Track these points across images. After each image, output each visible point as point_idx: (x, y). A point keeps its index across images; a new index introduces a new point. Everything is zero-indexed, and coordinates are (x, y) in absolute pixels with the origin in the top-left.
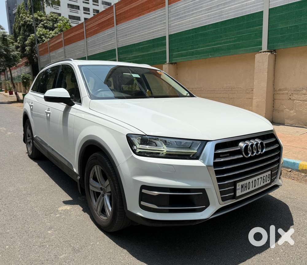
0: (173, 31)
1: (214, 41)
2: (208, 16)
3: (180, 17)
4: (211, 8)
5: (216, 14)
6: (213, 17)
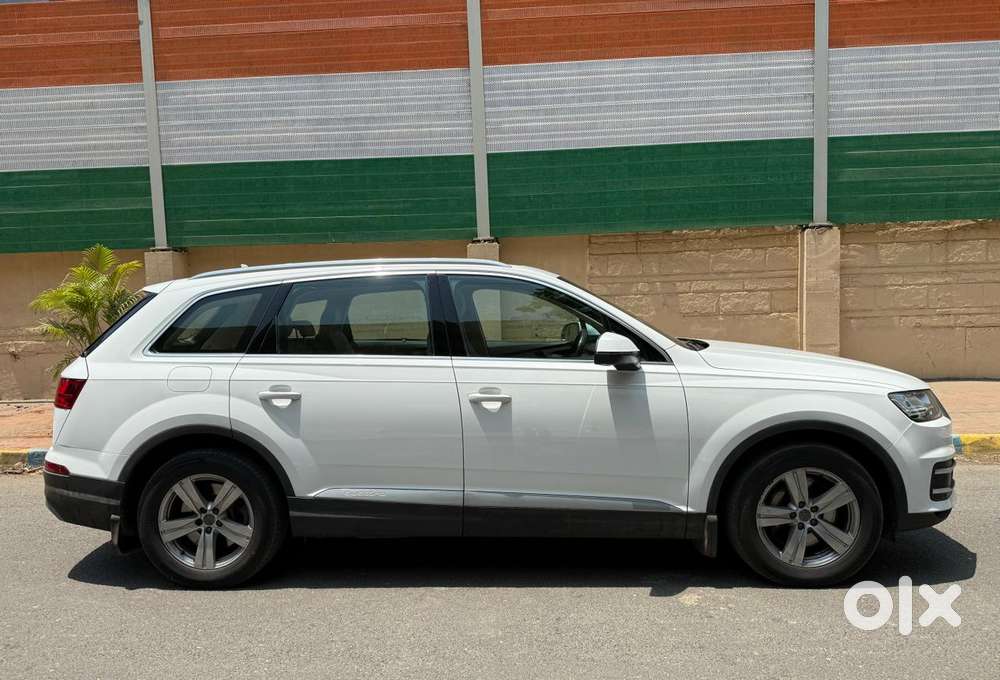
0: (180, 158)
1: (343, 204)
2: (318, 138)
3: (211, 125)
4: (326, 121)
5: (342, 138)
6: (336, 145)
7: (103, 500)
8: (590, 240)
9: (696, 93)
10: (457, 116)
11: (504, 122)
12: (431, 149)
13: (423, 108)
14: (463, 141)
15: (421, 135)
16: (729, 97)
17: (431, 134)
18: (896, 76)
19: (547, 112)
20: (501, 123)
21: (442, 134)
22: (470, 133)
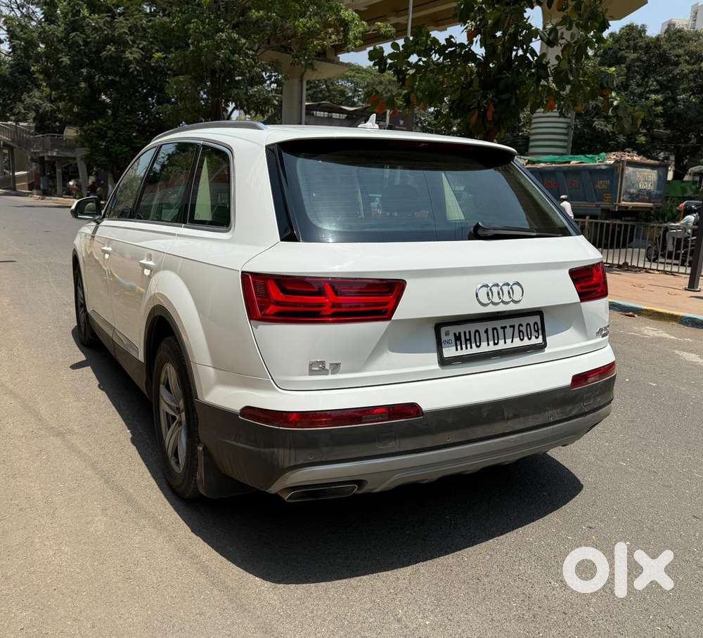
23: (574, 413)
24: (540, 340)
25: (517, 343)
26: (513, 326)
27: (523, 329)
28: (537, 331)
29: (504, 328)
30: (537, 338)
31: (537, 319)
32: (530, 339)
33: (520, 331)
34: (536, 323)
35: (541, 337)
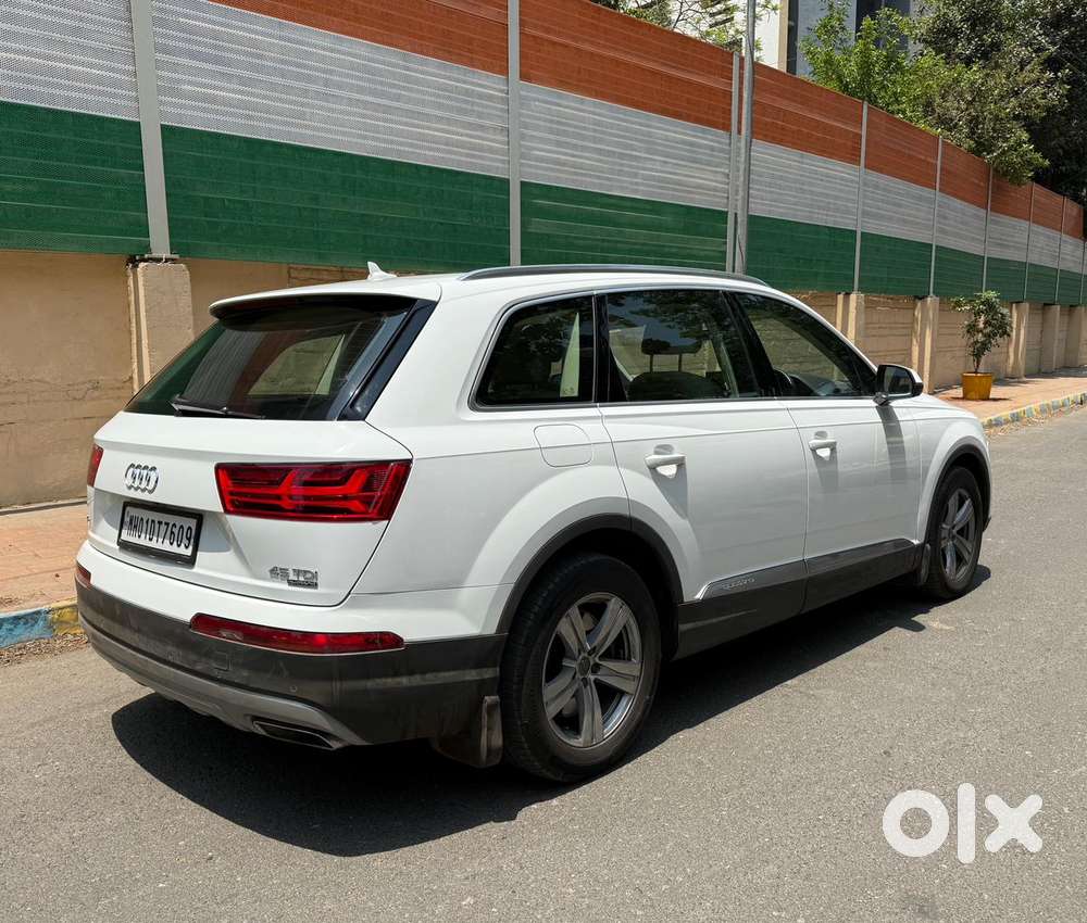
7: (471, 675)
8: (289, 272)
9: (409, 100)
10: (110, 54)
11: (184, 82)
12: (68, 100)
13: (53, 27)
14: (122, 97)
15: (52, 72)
16: (437, 113)
17: (68, 75)
18: (569, 125)
19: (242, 81)
20: (179, 81)
21: (88, 78)
22: (135, 87)
23: (198, 667)
24: (188, 552)
25: (166, 546)
26: (167, 524)
27: (176, 531)
28: (189, 539)
29: (160, 523)
30: (187, 547)
31: (193, 523)
32: (179, 546)
33: (172, 533)
34: (190, 528)
35: (191, 548)
